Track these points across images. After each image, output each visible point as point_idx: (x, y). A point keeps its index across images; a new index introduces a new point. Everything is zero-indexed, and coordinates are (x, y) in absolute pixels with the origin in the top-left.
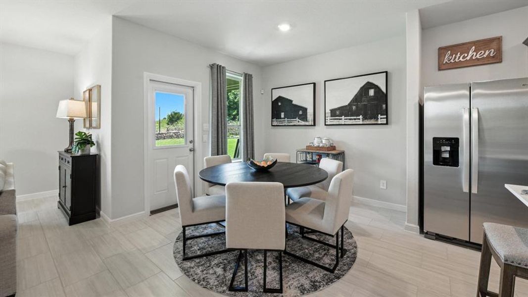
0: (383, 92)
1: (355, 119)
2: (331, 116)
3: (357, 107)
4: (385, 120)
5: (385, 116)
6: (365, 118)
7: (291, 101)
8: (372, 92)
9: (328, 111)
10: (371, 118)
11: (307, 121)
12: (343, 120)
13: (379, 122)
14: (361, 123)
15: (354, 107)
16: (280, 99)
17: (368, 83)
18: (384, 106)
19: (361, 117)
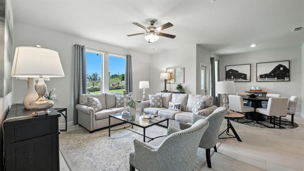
0: (287, 69)
1: (273, 79)
2: (260, 78)
3: (274, 74)
4: (289, 79)
5: (288, 78)
6: (278, 78)
7: (238, 71)
8: (282, 69)
9: (258, 75)
10: (281, 79)
11: (246, 79)
12: (267, 79)
13: (285, 80)
14: (276, 80)
15: (272, 74)
16: (231, 70)
17: (280, 65)
18: (288, 74)
19: (276, 78)
